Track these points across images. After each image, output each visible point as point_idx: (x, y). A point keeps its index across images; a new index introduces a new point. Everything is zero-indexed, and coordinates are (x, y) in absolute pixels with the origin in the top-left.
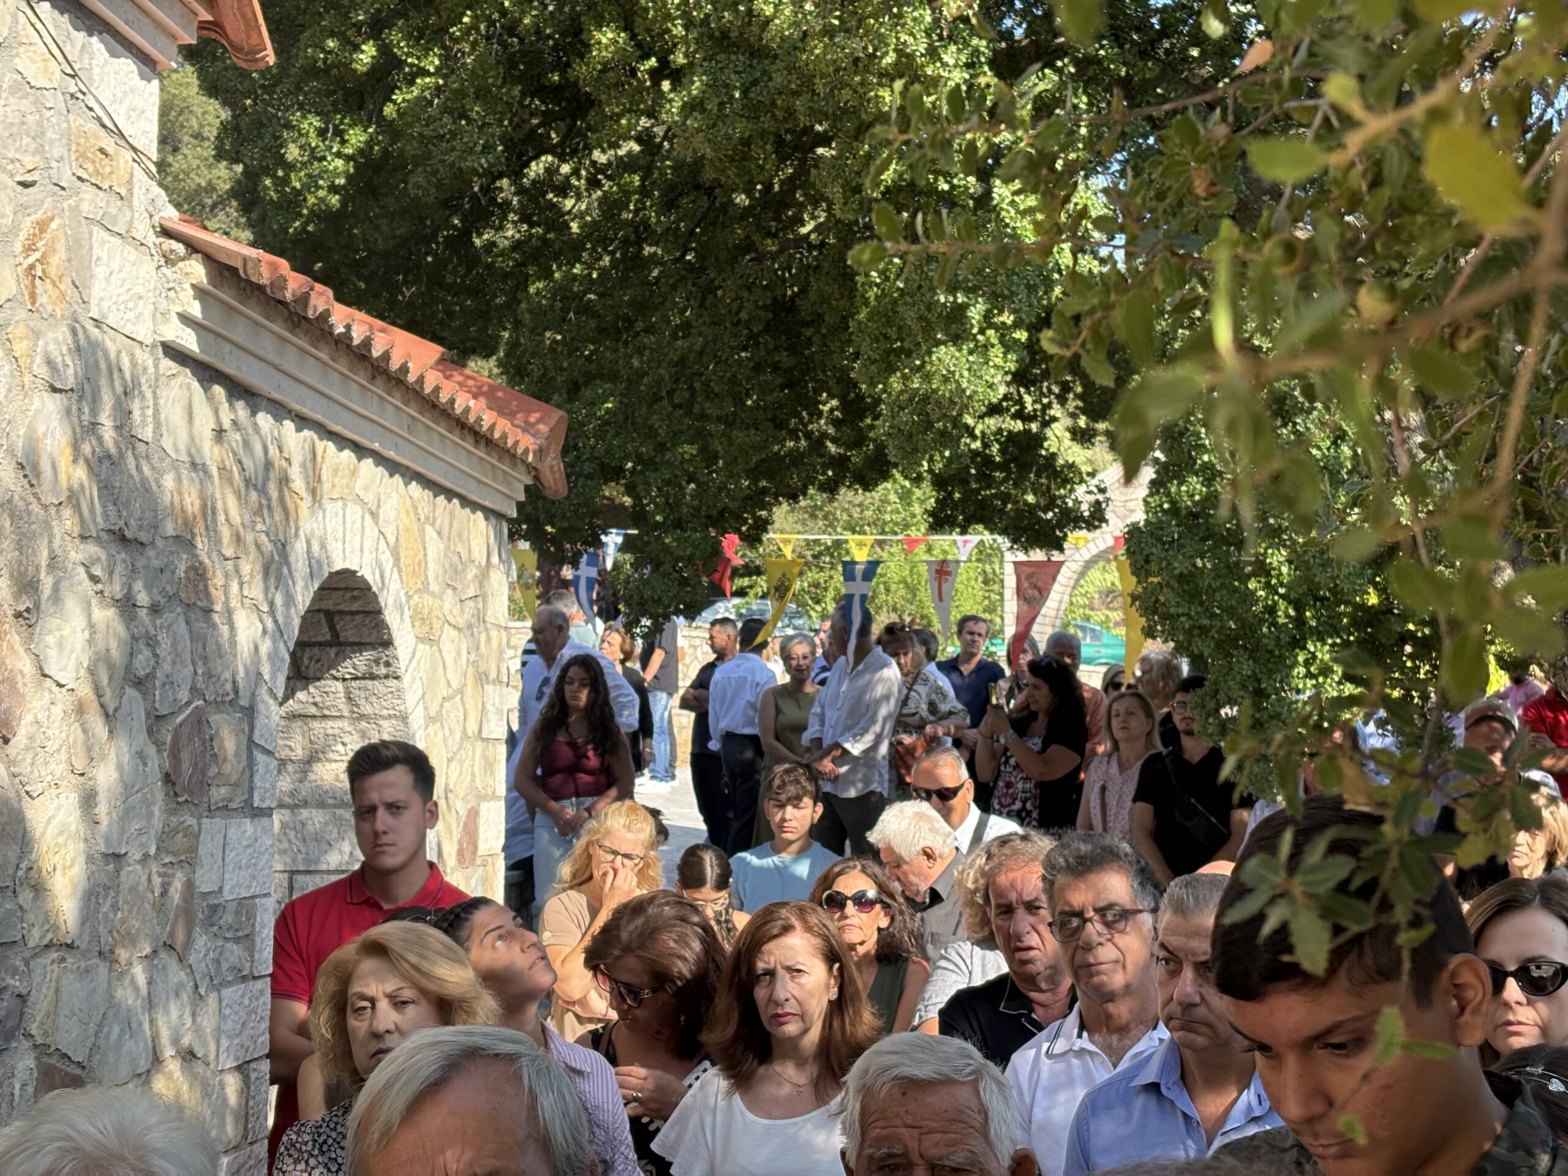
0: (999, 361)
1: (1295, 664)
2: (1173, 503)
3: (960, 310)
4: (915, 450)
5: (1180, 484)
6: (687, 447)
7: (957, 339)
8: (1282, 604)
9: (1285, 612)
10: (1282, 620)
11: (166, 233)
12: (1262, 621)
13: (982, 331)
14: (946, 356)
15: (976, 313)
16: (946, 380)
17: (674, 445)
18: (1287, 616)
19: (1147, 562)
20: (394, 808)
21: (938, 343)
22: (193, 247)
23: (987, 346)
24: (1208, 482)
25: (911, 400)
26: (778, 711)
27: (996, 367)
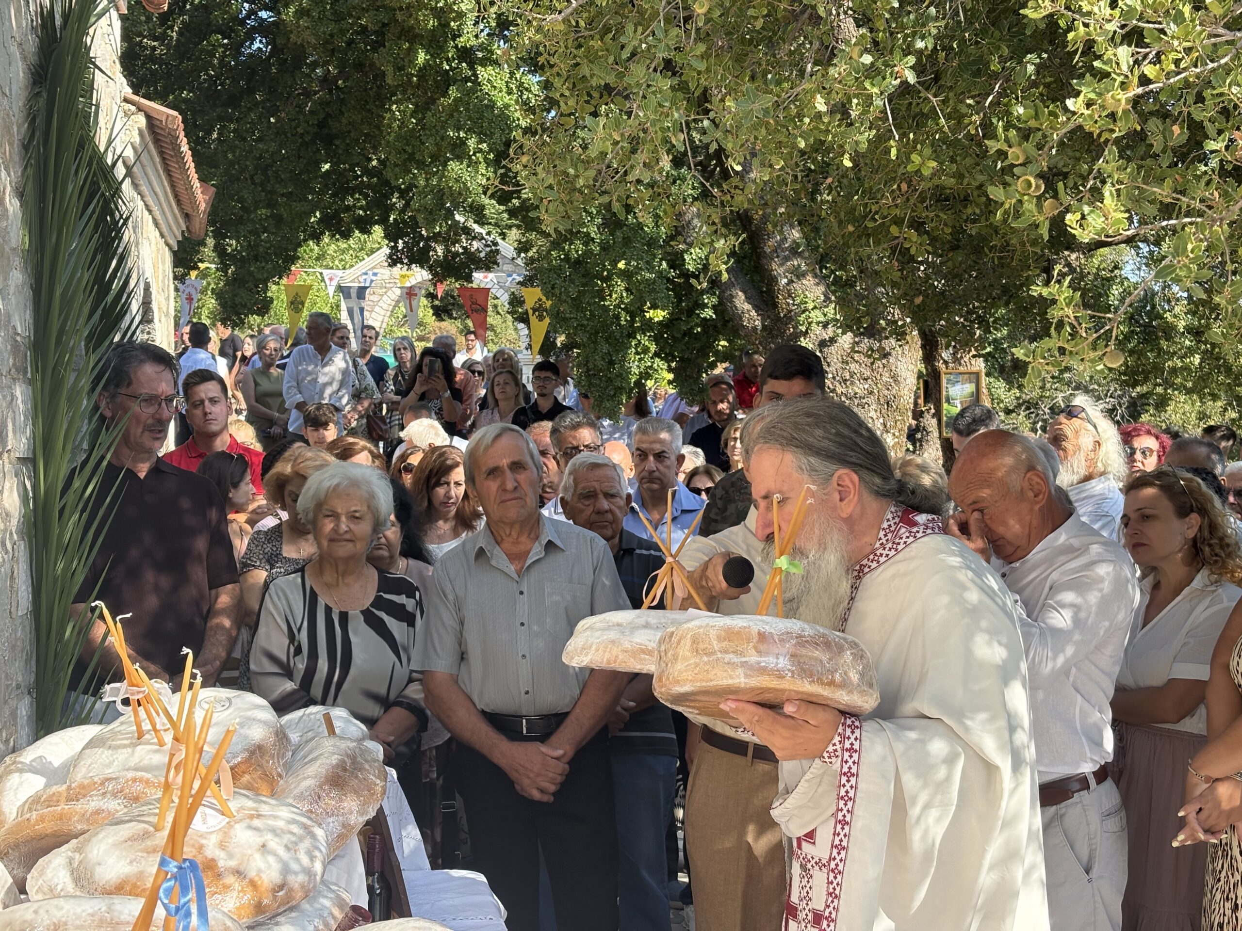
0: (484, 172)
1: (630, 347)
2: (567, 255)
3: (463, 143)
4: (434, 220)
5: (570, 245)
6: (264, 211)
7: (459, 158)
8: (623, 314)
9: (624, 318)
10: (623, 323)
11: (126, 100)
12: (612, 323)
13: (474, 154)
14: (455, 167)
15: (472, 143)
16: (457, 181)
17: (256, 209)
18: (626, 320)
19: (553, 288)
20: (213, 401)
21: (449, 160)
22: (140, 109)
23: (477, 163)
24: (586, 244)
25: (432, 191)
26: (256, 384)
27: (482, 175)
